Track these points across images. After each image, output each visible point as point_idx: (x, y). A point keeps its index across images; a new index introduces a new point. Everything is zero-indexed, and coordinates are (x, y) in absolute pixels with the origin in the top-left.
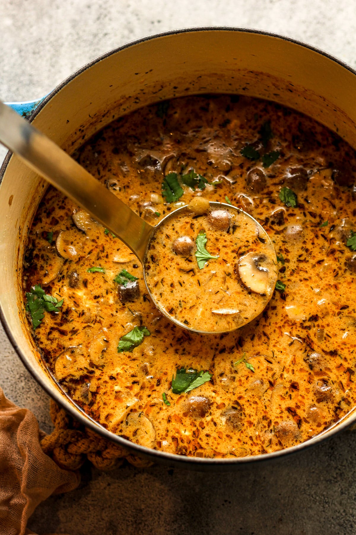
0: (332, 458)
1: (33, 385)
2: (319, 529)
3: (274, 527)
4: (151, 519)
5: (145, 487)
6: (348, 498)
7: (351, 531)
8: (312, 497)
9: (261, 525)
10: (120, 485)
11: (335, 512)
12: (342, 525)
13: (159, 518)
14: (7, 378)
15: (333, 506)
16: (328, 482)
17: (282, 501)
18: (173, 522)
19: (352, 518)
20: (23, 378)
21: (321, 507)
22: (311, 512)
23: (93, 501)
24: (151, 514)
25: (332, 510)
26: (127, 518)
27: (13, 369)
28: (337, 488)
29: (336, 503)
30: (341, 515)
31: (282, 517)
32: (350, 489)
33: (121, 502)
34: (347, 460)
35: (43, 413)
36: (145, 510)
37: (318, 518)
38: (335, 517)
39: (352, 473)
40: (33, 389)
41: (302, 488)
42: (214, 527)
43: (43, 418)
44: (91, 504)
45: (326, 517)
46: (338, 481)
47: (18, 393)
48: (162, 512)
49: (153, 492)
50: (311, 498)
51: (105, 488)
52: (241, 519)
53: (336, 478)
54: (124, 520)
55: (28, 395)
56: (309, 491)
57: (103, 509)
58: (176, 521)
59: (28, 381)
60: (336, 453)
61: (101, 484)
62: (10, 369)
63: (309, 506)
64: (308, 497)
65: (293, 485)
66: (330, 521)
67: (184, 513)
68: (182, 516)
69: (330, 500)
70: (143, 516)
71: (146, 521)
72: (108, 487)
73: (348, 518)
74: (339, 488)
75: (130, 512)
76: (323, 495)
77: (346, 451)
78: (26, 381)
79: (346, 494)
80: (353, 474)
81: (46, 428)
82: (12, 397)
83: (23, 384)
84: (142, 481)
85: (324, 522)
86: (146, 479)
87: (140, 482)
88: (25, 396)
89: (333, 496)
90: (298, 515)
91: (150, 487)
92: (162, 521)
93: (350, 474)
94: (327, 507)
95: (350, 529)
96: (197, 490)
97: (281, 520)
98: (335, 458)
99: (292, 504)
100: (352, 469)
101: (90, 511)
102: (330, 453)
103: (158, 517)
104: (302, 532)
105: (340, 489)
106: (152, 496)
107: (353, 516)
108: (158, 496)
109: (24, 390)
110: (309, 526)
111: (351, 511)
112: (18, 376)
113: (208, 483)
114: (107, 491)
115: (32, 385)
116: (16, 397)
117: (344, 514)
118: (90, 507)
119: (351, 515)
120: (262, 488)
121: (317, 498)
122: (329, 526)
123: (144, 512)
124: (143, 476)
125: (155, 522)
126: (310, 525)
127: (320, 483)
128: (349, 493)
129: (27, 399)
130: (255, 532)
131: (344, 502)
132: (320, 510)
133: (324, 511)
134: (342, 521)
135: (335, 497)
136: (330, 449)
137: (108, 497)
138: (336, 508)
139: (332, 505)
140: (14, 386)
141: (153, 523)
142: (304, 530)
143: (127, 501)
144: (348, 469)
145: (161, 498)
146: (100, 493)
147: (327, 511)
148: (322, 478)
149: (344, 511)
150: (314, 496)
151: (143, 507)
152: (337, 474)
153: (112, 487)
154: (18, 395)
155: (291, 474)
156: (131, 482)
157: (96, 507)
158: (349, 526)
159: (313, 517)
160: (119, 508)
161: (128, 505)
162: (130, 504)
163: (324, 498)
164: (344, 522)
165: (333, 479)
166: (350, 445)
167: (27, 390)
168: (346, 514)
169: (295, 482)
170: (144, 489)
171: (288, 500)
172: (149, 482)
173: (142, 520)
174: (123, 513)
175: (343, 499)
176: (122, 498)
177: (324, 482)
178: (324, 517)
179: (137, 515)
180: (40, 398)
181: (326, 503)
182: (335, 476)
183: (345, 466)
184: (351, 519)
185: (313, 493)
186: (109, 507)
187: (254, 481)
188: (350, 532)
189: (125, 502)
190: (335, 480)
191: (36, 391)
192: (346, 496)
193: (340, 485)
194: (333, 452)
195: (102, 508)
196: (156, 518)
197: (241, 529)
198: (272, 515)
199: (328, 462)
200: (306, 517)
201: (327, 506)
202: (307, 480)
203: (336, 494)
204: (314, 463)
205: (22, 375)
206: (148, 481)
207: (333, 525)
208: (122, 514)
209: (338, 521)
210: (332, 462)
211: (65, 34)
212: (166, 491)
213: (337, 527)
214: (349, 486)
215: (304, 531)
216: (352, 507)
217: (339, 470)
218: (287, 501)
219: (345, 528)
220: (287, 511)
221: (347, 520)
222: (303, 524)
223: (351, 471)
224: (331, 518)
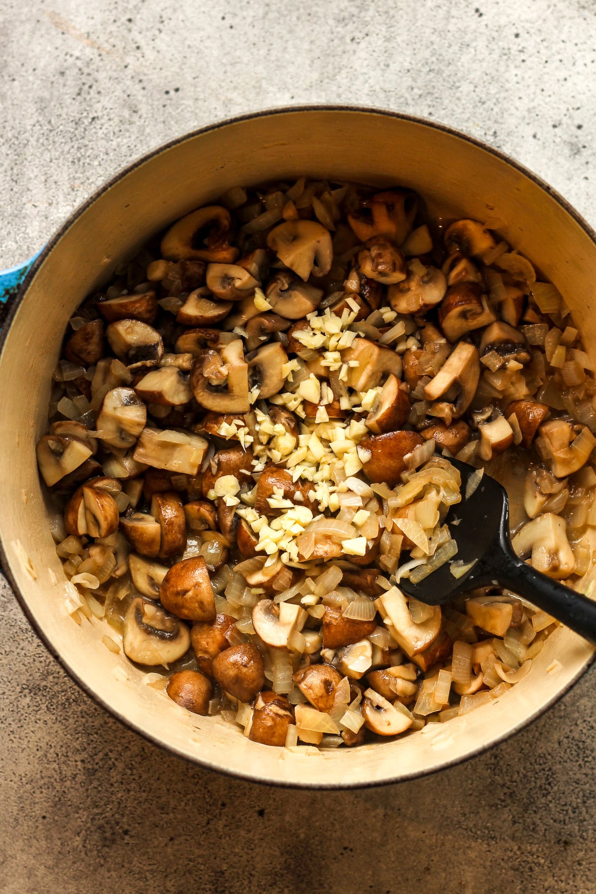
0: (497, 771)
1: (44, 700)
2: (484, 878)
3: (419, 880)
4: (238, 884)
5: (225, 838)
6: (524, 829)
7: (531, 876)
8: (472, 832)
9: (400, 879)
10: (189, 838)
11: (505, 851)
12: (517, 870)
13: (250, 882)
14: (4, 693)
15: (502, 842)
16: (494, 808)
17: (427, 841)
18: (270, 886)
19: (531, 857)
20: (27, 691)
21: (485, 846)
22: (472, 855)
23: (150, 865)
24: (238, 878)
25: (501, 849)
26: (203, 886)
27: (10, 678)
28: (506, 816)
29: (506, 838)
30: (515, 854)
31: (429, 865)
32: (526, 815)
33: (192, 864)
34: (518, 772)
35: (62, 741)
36: (229, 871)
37: (482, 862)
38: (506, 858)
39: (527, 791)
40: (44, 707)
41: (456, 819)
42: (331, 888)
43: (64, 749)
44: (147, 871)
45: (494, 859)
46: (508, 805)
47: (22, 715)
48: (253, 872)
49: (237, 844)
50: (470, 833)
51: (166, 845)
52: (370, 873)
53: (503, 801)
54: (199, 889)
55: (38, 717)
56: (465, 823)
57: (166, 876)
58: (275, 884)
59: (35, 694)
60: (501, 763)
61: (161, 839)
62: (5, 679)
63: (467, 845)
64: (465, 832)
65: (442, 816)
66: (499, 865)
67: (286, 871)
68: (282, 875)
69: (498, 835)
70: (227, 881)
71: (231, 887)
72: (171, 843)
73: (525, 858)
74: (509, 816)
75: (206, 876)
76: (487, 828)
77: (517, 760)
78: (32, 694)
79: (520, 823)
80: (528, 793)
81: (70, 763)
82: (14, 721)
83: (28, 700)
84: (220, 829)
85: (491, 866)
86: (226, 826)
87: (217, 831)
88: (33, 718)
89: (501, 828)
90: (453, 860)
91: (232, 838)
92: (254, 886)
93: (524, 793)
94: (493, 845)
95: (530, 874)
96: (302, 836)
97: (428, 869)
98: (501, 771)
99: (443, 844)
100: (527, 785)
101: (147, 880)
102: (493, 764)
103: (248, 880)
104: (460, 884)
105: (511, 817)
106: (237, 850)
107: (533, 855)
108: (246, 850)
109: (31, 709)
110: (470, 874)
111: (529, 848)
112: (18, 689)
113: (317, 824)
114: (169, 850)
115: (41, 700)
116: (20, 721)
117: (518, 853)
118: (147, 874)
119: (529, 853)
120: (397, 825)
121: (479, 832)
122: (498, 872)
123: (227, 874)
124: (220, 822)
125: (245, 888)
126: (471, 872)
127: (480, 810)
128: (524, 821)
129: (36, 722)
130: (391, 890)
131: (518, 834)
132: (484, 850)
133: (489, 851)
134: (517, 863)
135: (504, 830)
136: (493, 758)
137: (171, 857)
138: (507, 845)
139: (500, 840)
140: (15, 704)
141: (242, 890)
142: (462, 881)
143: (200, 860)
144: (520, 786)
145: (250, 851)
146: (160, 853)
147: (493, 851)
148: (483, 802)
149: (519, 848)
150: (473, 830)
151: (225, 867)
152: (505, 794)
153: (176, 842)
154: (22, 718)
155: (438, 801)
156: (204, 832)
157: (155, 874)
158: (527, 870)
159: (474, 860)
160: (190, 872)
161: (202, 867)
162: (205, 865)
163: (489, 832)
164: (520, 865)
165: (499, 802)
166: (522, 749)
167: (36, 708)
168: (522, 853)
169: (445, 812)
170: (223, 841)
171: (436, 839)
172: (230, 829)
173: (225, 887)
174: (197, 879)
175: (516, 831)
176: (192, 857)
177: (487, 808)
178: (490, 859)
179: (218, 880)
180: (56, 719)
181: (492, 838)
182: (503, 798)
183: (515, 782)
184: (530, 859)
185: (471, 825)
186: (175, 871)
187: (385, 816)
188: (529, 878)
189: (198, 863)
190: (503, 804)
191: (48, 709)
192: (521, 825)
193: (510, 810)
194: (498, 763)
195: (165, 874)
196: (246, 882)
197: (371, 887)
198: (415, 864)
199: (490, 777)
200: (463, 862)
201: (494, 842)
202: (461, 807)
203: (506, 824)
204: (470, 781)
205: (24, 686)
206: (228, 828)
207: (504, 871)
208: (195, 880)
209: (510, 864)
210: (497, 777)
211: (28, 123)
212: (257, 842)
213: (511, 873)
214: (524, 810)
215: (463, 883)
216: (531, 841)
217: (508, 788)
218: (434, 840)
219: (522, 872)
220: (435, 855)
221: (524, 861)
222: (460, 872)
223: (526, 788)
224: (501, 861)
